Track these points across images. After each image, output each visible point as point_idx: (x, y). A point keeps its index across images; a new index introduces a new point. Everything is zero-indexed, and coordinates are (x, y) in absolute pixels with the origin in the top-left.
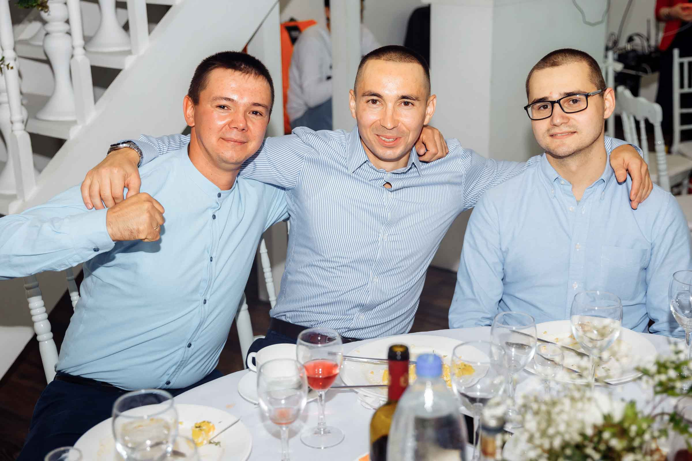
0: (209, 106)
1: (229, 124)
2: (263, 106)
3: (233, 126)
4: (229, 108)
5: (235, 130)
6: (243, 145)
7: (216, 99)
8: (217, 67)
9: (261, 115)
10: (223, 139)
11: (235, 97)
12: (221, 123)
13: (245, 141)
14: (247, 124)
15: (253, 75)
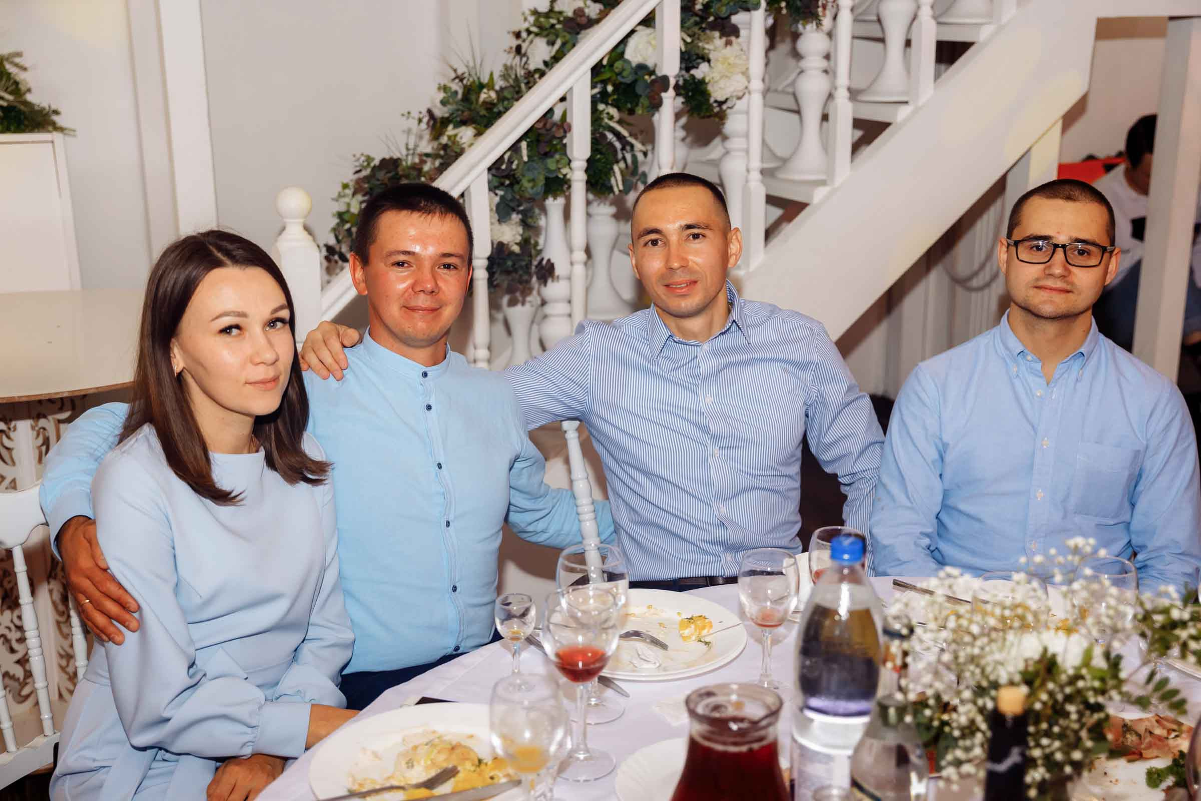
0: (382, 265)
1: (413, 287)
2: (456, 256)
3: (418, 289)
4: (410, 266)
5: (422, 294)
6: (436, 313)
7: (391, 254)
8: (389, 209)
9: (455, 268)
10: (407, 308)
11: (417, 249)
12: (402, 286)
13: (438, 307)
14: (437, 285)
15: (437, 214)
